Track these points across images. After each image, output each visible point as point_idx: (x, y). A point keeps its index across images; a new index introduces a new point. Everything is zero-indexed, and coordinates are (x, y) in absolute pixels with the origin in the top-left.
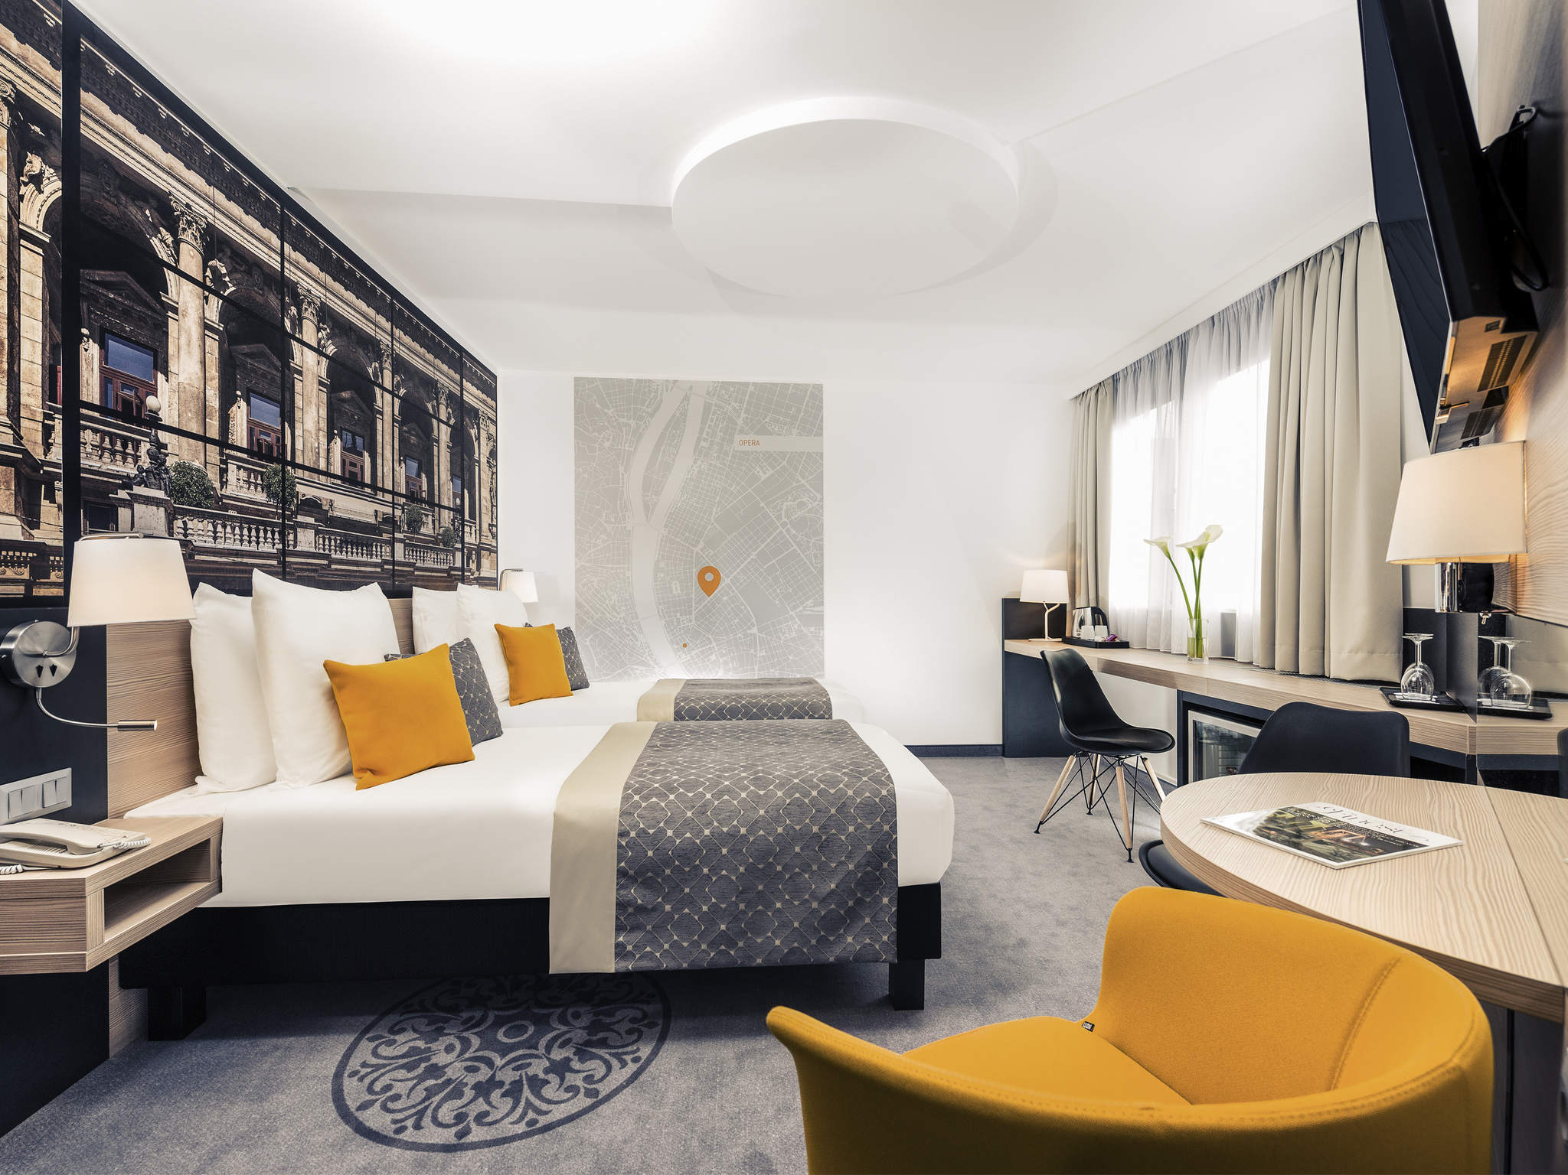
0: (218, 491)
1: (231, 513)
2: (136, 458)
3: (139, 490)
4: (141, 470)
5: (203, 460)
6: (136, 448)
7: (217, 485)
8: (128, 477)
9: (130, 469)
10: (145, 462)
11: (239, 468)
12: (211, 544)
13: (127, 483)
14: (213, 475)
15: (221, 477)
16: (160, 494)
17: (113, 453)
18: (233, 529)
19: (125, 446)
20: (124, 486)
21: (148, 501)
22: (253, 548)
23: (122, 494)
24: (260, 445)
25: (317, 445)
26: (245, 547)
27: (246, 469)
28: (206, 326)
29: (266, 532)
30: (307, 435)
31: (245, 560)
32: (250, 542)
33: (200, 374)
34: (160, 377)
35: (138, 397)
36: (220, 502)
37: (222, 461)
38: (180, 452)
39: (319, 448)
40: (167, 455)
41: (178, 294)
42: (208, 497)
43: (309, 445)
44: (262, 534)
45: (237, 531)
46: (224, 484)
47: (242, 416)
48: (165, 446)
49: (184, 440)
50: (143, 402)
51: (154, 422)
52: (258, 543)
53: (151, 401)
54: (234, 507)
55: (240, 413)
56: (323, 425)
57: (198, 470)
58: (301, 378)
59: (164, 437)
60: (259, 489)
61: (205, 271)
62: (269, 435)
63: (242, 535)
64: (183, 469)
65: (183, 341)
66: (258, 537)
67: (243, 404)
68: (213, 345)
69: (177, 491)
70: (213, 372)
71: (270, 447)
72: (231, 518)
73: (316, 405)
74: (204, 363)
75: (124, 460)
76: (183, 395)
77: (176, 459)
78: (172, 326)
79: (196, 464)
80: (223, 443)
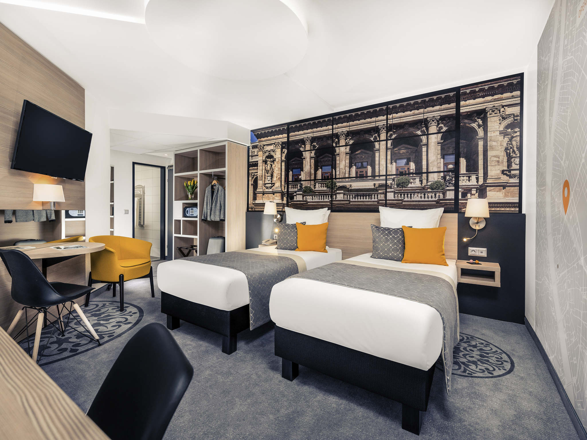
0: (314, 190)
1: (316, 194)
2: (297, 187)
3: (297, 193)
4: (298, 189)
5: (310, 184)
6: (297, 186)
7: (313, 189)
8: (296, 191)
9: (296, 190)
10: (299, 188)
11: (319, 184)
12: (311, 201)
13: (296, 192)
14: (312, 187)
15: (314, 186)
16: (301, 193)
17: (294, 188)
18: (317, 197)
19: (295, 186)
20: (295, 193)
21: (299, 194)
22: (322, 200)
23: (295, 194)
24: (325, 177)
25: (345, 171)
26: (320, 200)
27: (320, 183)
28: (311, 158)
29: (326, 196)
30: (341, 170)
31: (320, 203)
32: (321, 199)
33: (310, 168)
34: (302, 172)
35: (298, 177)
36: (314, 192)
37: (314, 184)
38: (305, 184)
39: (345, 172)
40: (303, 185)
41: (305, 155)
42: (311, 191)
43: (342, 172)
44: (325, 197)
45: (318, 197)
46: (315, 188)
47: (320, 173)
48: (302, 184)
49: (306, 182)
50: (299, 178)
51: (301, 180)
52: (324, 199)
53: (300, 177)
54: (317, 192)
55: (319, 172)
56: (348, 165)
57: (309, 187)
58: (339, 156)
59: (302, 182)
60: (325, 187)
61: (311, 147)
62: (328, 174)
63: (319, 198)
64: (306, 187)
65: (306, 163)
66: (324, 198)
67: (320, 170)
68: (313, 161)
69: (305, 192)
70: (313, 166)
71: (328, 177)
72: (317, 195)
73: (344, 160)
74: (310, 166)
75: (295, 188)
76: (306, 174)
77: (305, 186)
78: (304, 162)
79: (309, 185)
80: (315, 179)
